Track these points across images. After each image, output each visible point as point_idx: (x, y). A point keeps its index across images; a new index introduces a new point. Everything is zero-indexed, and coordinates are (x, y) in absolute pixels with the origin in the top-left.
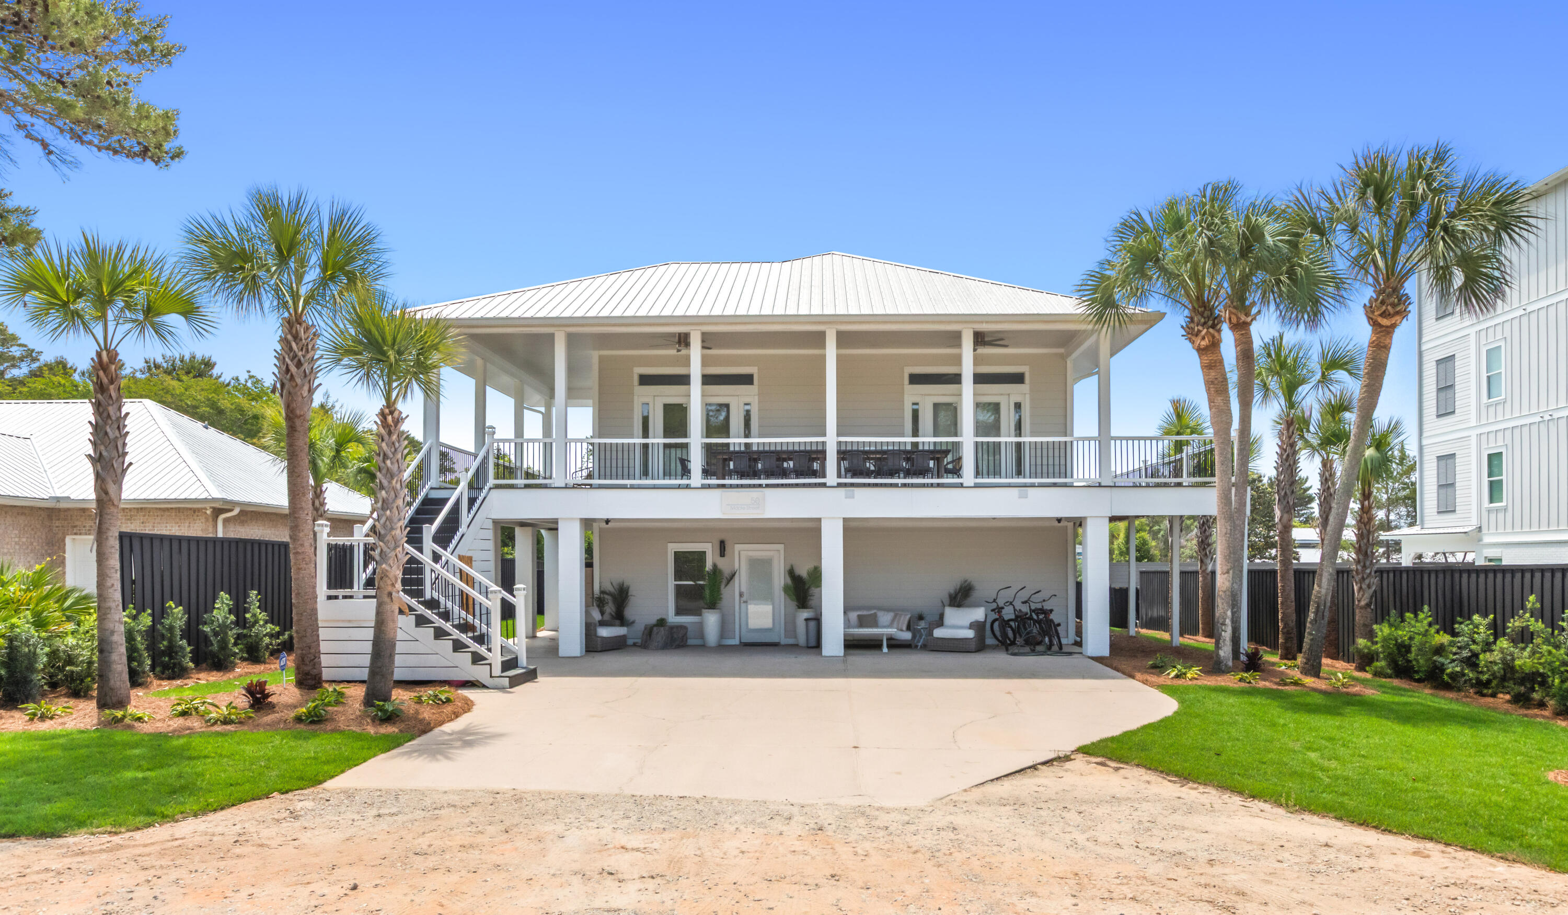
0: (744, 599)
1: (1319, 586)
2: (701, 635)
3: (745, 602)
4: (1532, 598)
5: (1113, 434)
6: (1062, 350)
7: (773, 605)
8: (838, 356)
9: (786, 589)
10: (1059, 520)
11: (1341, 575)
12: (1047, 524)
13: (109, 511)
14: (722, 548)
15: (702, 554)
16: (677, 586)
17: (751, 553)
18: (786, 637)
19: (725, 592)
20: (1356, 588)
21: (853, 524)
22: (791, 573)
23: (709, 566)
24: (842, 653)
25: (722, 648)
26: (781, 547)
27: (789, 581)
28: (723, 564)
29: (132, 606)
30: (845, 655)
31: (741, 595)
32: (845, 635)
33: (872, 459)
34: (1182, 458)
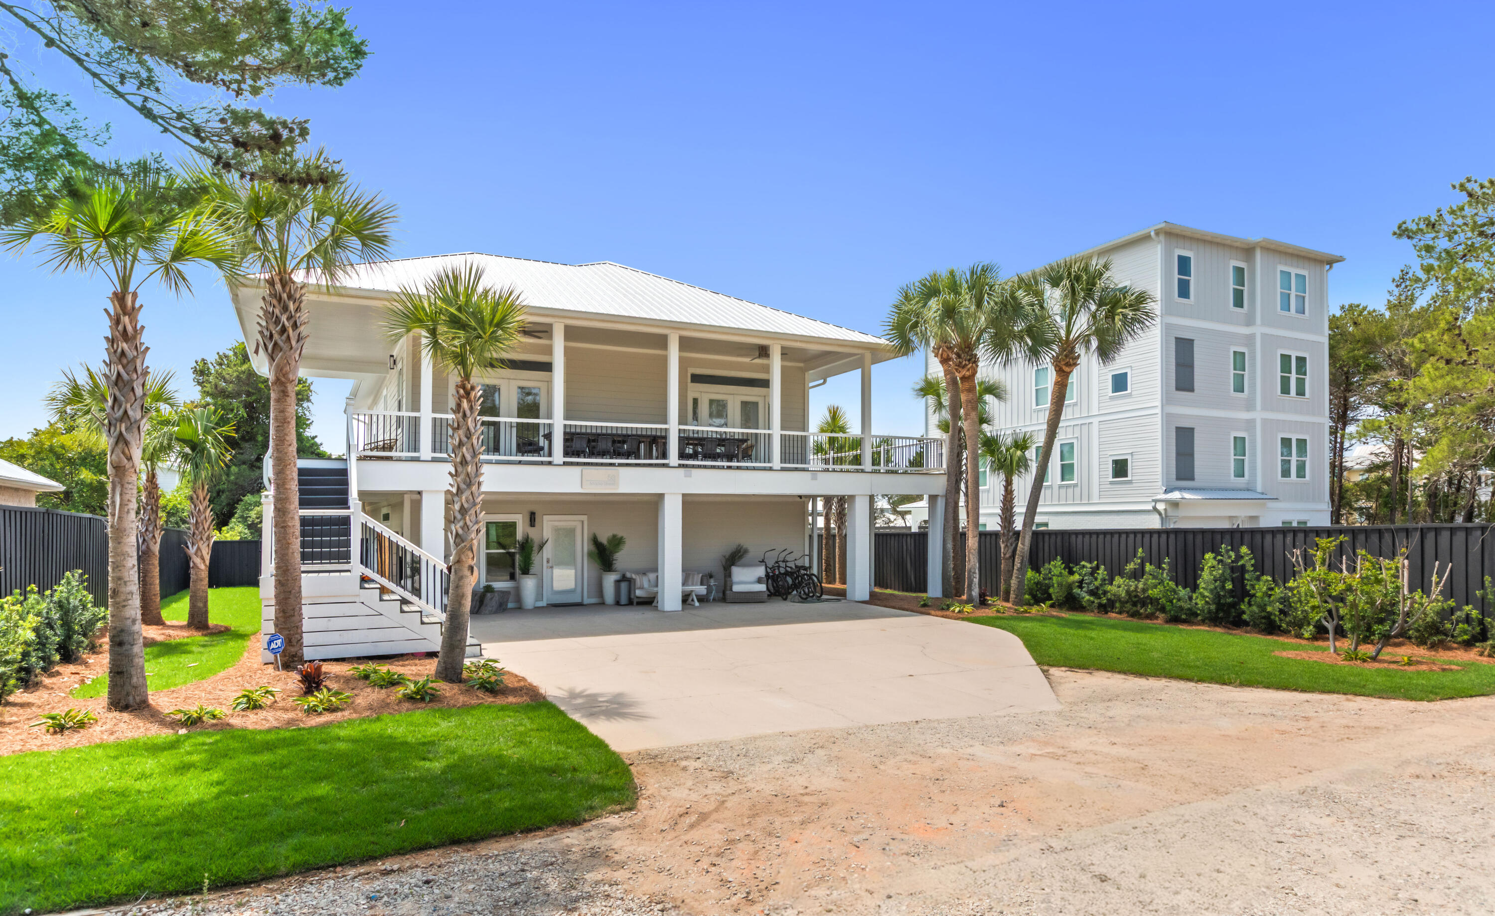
0: (550, 564)
1: (1023, 544)
2: (519, 599)
3: (552, 567)
4: (1140, 550)
5: (873, 433)
6: (801, 365)
7: (576, 569)
8: (680, 358)
9: (590, 554)
10: (800, 497)
11: (983, 537)
12: (791, 500)
13: (130, 480)
14: (532, 519)
15: (513, 525)
16: (488, 554)
17: (557, 524)
18: (588, 597)
19: (536, 558)
20: (1002, 546)
21: (689, 499)
22: (595, 541)
23: (519, 536)
24: (680, 608)
25: (538, 610)
26: (584, 518)
27: (593, 548)
28: (533, 533)
29: (18, 591)
30: (683, 609)
31: (548, 562)
32: (683, 592)
33: (691, 444)
34: (880, 452)
